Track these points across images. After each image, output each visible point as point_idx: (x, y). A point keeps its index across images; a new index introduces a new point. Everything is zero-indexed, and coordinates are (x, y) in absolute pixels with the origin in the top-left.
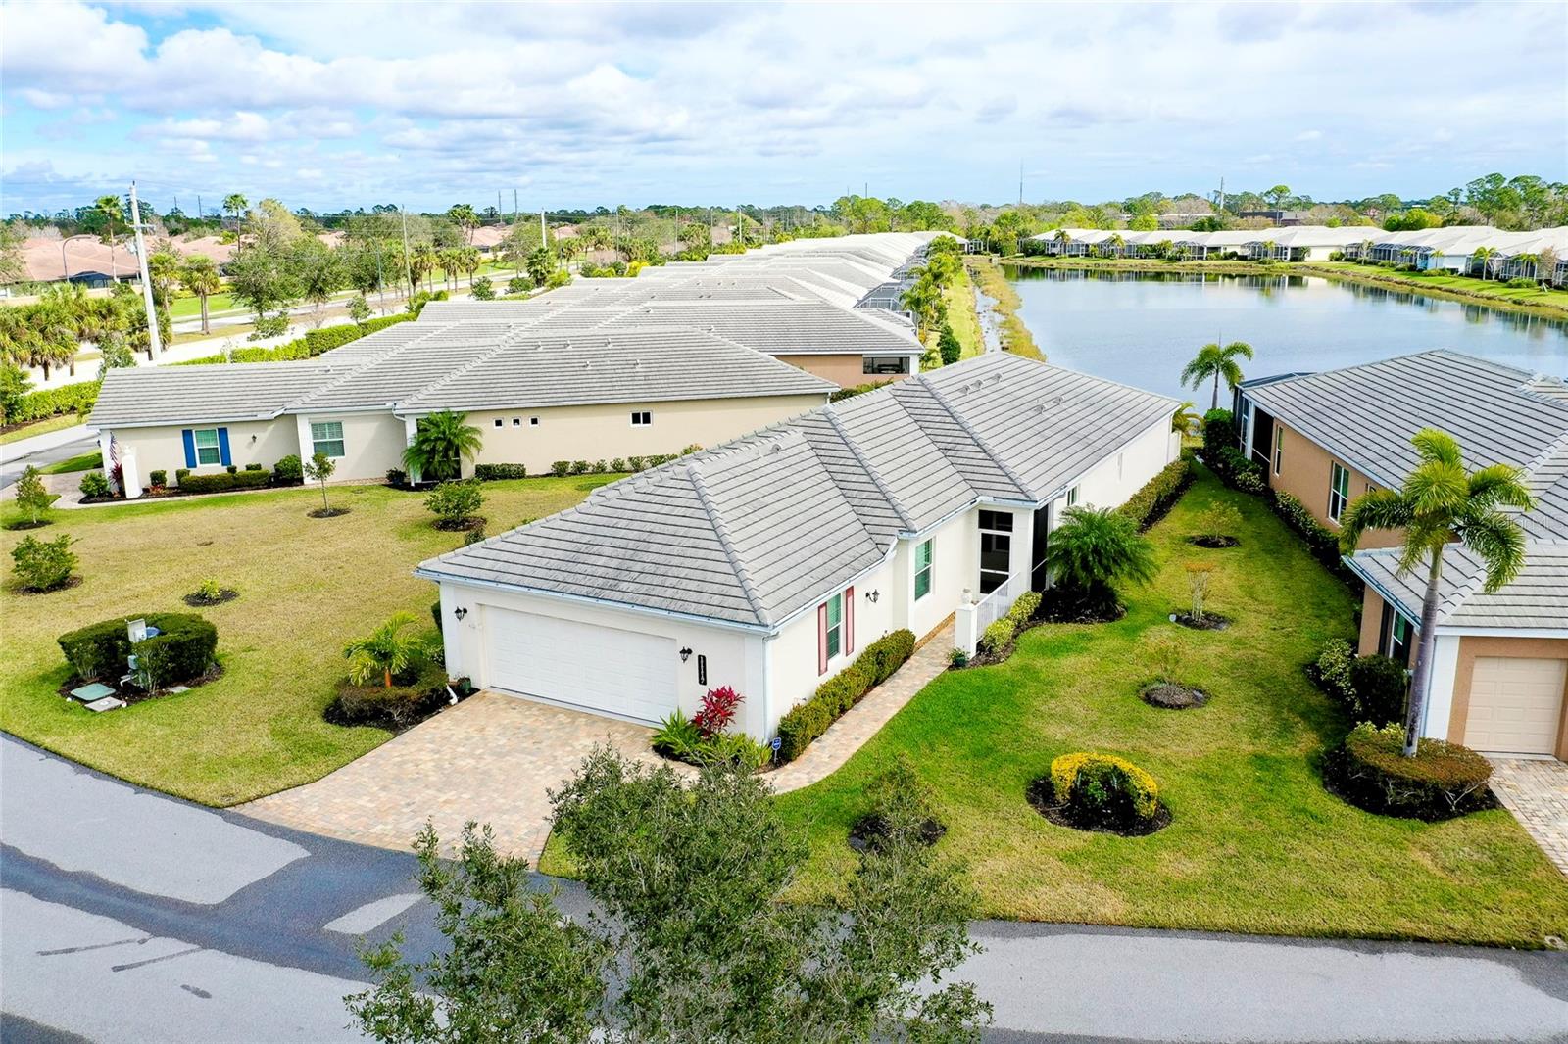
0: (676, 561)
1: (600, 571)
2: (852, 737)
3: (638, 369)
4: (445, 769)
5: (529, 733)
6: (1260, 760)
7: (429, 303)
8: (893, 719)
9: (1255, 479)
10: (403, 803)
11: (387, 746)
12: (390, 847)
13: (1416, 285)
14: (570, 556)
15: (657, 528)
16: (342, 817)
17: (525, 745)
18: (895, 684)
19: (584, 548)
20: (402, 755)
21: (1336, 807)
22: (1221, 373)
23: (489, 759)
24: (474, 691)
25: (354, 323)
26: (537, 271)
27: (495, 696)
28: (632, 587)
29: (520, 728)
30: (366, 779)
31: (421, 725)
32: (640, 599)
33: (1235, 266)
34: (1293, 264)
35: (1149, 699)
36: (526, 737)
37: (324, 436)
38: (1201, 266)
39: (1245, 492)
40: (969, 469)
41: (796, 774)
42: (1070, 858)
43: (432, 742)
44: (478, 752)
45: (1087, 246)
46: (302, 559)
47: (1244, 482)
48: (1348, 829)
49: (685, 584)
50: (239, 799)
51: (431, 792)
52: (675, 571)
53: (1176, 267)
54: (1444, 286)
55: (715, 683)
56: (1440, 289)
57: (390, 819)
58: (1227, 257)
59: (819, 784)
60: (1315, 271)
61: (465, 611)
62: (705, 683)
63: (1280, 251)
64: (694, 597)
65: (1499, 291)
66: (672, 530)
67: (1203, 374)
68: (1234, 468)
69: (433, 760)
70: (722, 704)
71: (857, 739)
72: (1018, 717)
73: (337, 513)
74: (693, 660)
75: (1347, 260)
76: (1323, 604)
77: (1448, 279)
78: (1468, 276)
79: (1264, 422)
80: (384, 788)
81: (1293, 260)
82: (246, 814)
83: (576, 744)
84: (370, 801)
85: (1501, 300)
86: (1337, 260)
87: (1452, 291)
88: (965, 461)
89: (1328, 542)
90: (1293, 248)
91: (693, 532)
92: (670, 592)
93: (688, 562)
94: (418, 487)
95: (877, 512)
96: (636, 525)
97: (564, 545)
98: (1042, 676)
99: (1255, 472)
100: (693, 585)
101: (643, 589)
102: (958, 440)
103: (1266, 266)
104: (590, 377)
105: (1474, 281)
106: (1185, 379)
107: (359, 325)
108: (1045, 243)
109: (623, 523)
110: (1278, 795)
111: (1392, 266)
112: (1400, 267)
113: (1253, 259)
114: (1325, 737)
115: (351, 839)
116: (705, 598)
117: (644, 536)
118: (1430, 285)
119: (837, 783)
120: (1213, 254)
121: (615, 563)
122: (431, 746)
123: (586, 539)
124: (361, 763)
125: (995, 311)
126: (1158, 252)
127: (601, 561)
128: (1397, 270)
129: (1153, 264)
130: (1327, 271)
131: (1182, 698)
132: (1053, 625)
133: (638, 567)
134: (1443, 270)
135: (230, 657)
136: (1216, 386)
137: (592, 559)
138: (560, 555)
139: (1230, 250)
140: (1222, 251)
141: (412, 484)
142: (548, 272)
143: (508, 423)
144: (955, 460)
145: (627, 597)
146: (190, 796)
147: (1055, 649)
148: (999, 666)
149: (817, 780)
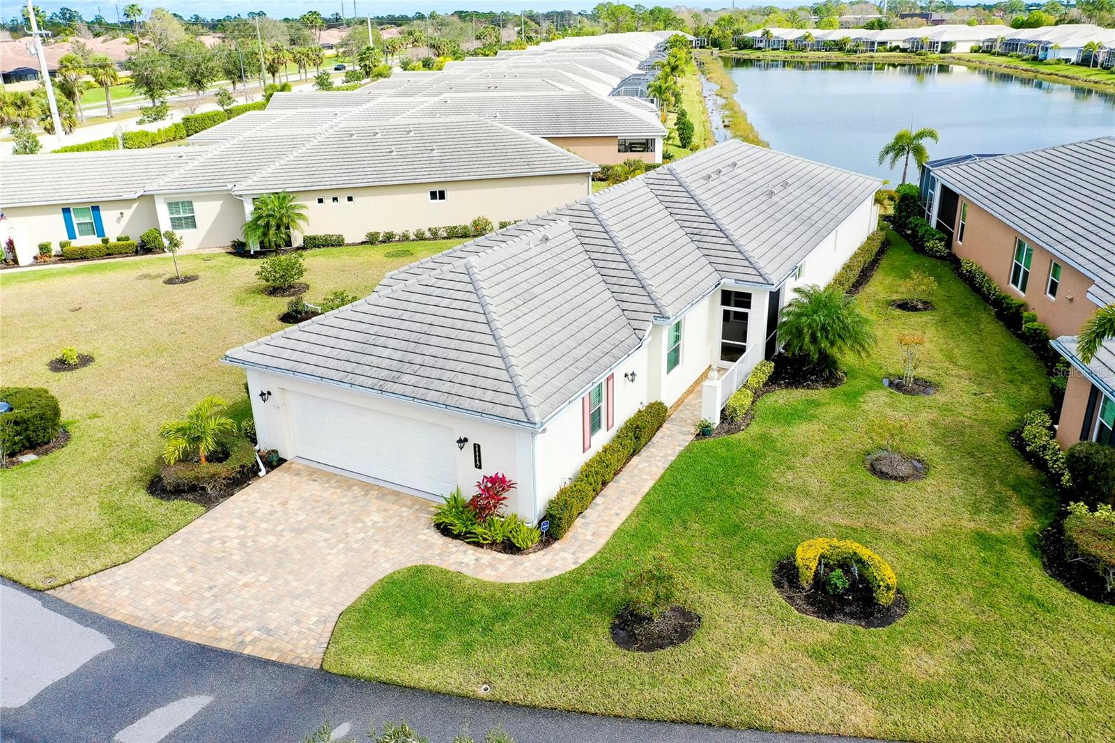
0: (453, 354)
1: (385, 363)
2: (613, 512)
3: (435, 153)
4: (249, 547)
5: (326, 507)
6: (982, 539)
7: (275, 93)
8: (648, 494)
9: (940, 246)
10: (206, 586)
11: (200, 521)
12: (189, 638)
13: (1038, 72)
14: (358, 347)
15: (437, 321)
16: (150, 602)
17: (321, 521)
18: (649, 454)
19: (371, 339)
20: (211, 532)
21: (1059, 593)
22: (911, 154)
23: (288, 535)
24: (282, 461)
25: (221, 109)
26: (366, 65)
27: (299, 467)
28: (413, 380)
29: (318, 502)
30: (176, 558)
31: (232, 498)
32: (420, 393)
33: (898, 57)
34: (943, 55)
35: (874, 469)
36: (323, 511)
37: (180, 213)
38: (872, 57)
39: (932, 256)
40: (713, 252)
41: (563, 554)
42: (818, 655)
43: (240, 517)
44: (280, 528)
45: (786, 41)
46: (152, 325)
47: (931, 250)
48: (1074, 620)
49: (461, 378)
50: (60, 581)
51: (233, 573)
52: (451, 365)
53: (853, 58)
54: (1060, 73)
55: (489, 469)
56: (1057, 75)
57: (192, 604)
58: (892, 50)
59: (583, 567)
60: (959, 60)
61: (269, 393)
62: (480, 467)
63: (933, 45)
64: (468, 391)
65: (1103, 76)
66: (450, 322)
67: (897, 155)
68: (923, 236)
69: (237, 537)
70: (496, 487)
71: (617, 514)
72: (760, 490)
73: (187, 279)
74: (469, 447)
75: (984, 52)
76: (1014, 368)
77: (1062, 67)
78: (1078, 64)
79: (950, 197)
80: (191, 569)
81: (942, 52)
82: (63, 598)
83: (367, 520)
84: (178, 584)
85: (1105, 84)
86: (976, 52)
87: (1066, 77)
88: (709, 246)
89: (1011, 308)
90: (942, 43)
91: (469, 326)
92: (447, 387)
93: (464, 356)
94: (257, 255)
95: (635, 298)
96: (418, 317)
97: (354, 336)
98: (778, 445)
99: (941, 240)
100: (468, 380)
101: (423, 383)
102: (703, 226)
103: (922, 57)
104: (395, 161)
105: (1083, 68)
106: (881, 159)
107: (226, 111)
108: (754, 39)
109: (406, 315)
110: (1004, 580)
111: (1018, 57)
112: (1025, 57)
113: (911, 52)
114: (1038, 513)
115: (153, 628)
116: (478, 393)
117: (425, 328)
118: (1049, 72)
119: (600, 566)
120: (881, 48)
121: (398, 355)
122: (237, 521)
123: (374, 329)
124: (174, 540)
125: (717, 95)
126: (839, 46)
127: (386, 353)
128: (1023, 60)
129: (836, 56)
130: (969, 61)
131: (904, 470)
132: (784, 391)
133: (419, 359)
134: (1059, 60)
135: (78, 424)
136: (906, 165)
137: (378, 351)
138: (350, 345)
139: (894, 44)
140: (888, 46)
141: (252, 253)
142: (375, 66)
143: (328, 201)
144: (700, 244)
145: (408, 391)
146: (16, 578)
147: (788, 416)
148: (740, 435)
149: (582, 561)
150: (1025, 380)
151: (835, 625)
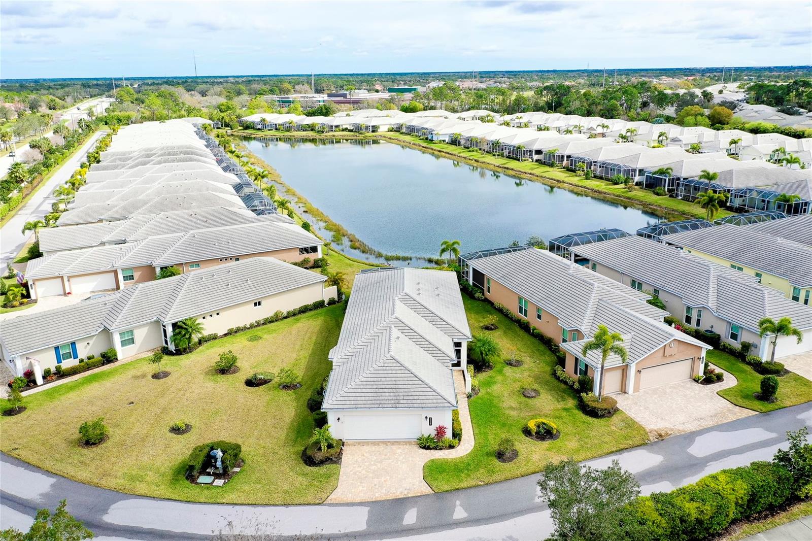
3: (249, 282)
4: (370, 471)
5: (379, 453)
9: (481, 295)
10: (373, 485)
11: (342, 470)
12: (389, 498)
13: (432, 149)
16: (361, 494)
17: (383, 457)
20: (351, 471)
22: (451, 251)
23: (378, 464)
24: (343, 442)
27: (351, 442)
29: (374, 451)
30: (351, 482)
31: (343, 459)
32: (411, 405)
34: (374, 134)
35: (525, 396)
37: (126, 338)
38: (334, 136)
39: (480, 301)
41: (466, 445)
43: (354, 463)
44: (372, 463)
45: (276, 125)
47: (478, 297)
48: (596, 424)
49: (421, 397)
50: (323, 499)
51: (376, 479)
52: (415, 393)
53: (323, 136)
54: (444, 150)
56: (443, 152)
57: (376, 491)
58: (343, 130)
60: (384, 137)
61: (339, 418)
62: (432, 425)
63: (367, 128)
65: (467, 154)
69: (362, 470)
71: (469, 429)
72: (501, 411)
73: (164, 374)
74: (428, 419)
75: (395, 131)
76: (539, 349)
77: (442, 145)
78: (451, 144)
79: (479, 274)
80: (361, 483)
81: (373, 131)
82: (331, 502)
83: (397, 452)
84: (363, 488)
86: (391, 131)
87: (448, 153)
88: (440, 326)
89: (524, 324)
90: (372, 126)
91: (410, 379)
94: (178, 353)
97: (369, 390)
98: (494, 394)
100: (424, 397)
103: (362, 135)
105: (455, 147)
108: (253, 123)
109: (384, 379)
110: (576, 419)
111: (417, 137)
112: (421, 137)
113: (356, 131)
114: (574, 398)
118: (439, 149)
120: (337, 129)
121: (392, 394)
122: (356, 465)
124: (342, 476)
126: (312, 128)
129: (311, 134)
131: (533, 394)
132: (482, 374)
133: (401, 394)
134: (440, 140)
136: (450, 256)
138: (372, 394)
139: (344, 127)
140: (341, 127)
141: (175, 352)
146: (306, 503)
147: (488, 384)
148: (480, 394)
149: (473, 445)
150: (545, 354)
151: (547, 442)
